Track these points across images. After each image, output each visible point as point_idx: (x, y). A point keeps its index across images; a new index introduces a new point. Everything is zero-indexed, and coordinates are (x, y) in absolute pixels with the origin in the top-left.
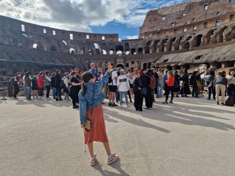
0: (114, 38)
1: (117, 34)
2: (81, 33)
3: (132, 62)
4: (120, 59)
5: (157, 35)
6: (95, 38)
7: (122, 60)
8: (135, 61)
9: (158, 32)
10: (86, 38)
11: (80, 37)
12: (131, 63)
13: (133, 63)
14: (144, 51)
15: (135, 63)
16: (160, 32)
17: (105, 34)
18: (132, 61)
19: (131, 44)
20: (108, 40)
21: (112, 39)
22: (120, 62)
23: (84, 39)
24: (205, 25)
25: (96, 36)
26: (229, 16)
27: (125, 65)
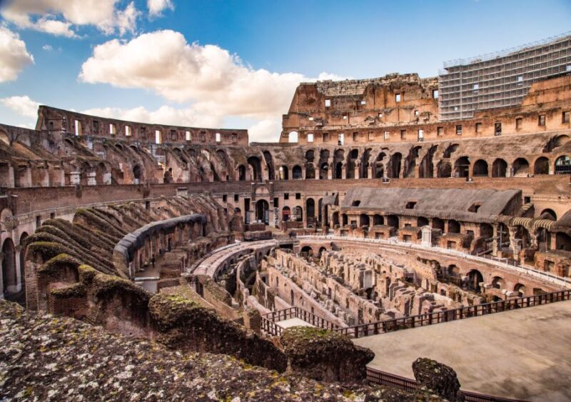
0: (239, 139)
1: (246, 131)
2: (176, 129)
3: (285, 194)
4: (262, 189)
5: (322, 139)
6: (203, 139)
7: (266, 191)
8: (290, 192)
9: (324, 132)
10: (185, 139)
11: (174, 137)
12: (283, 197)
13: (286, 197)
14: (304, 172)
15: (290, 197)
16: (327, 134)
17: (221, 130)
18: (286, 192)
19: (276, 154)
20: (227, 143)
21: (235, 140)
22: (261, 195)
23: (183, 141)
24: (402, 134)
25: (205, 133)
26: (436, 129)
27: (272, 201)
